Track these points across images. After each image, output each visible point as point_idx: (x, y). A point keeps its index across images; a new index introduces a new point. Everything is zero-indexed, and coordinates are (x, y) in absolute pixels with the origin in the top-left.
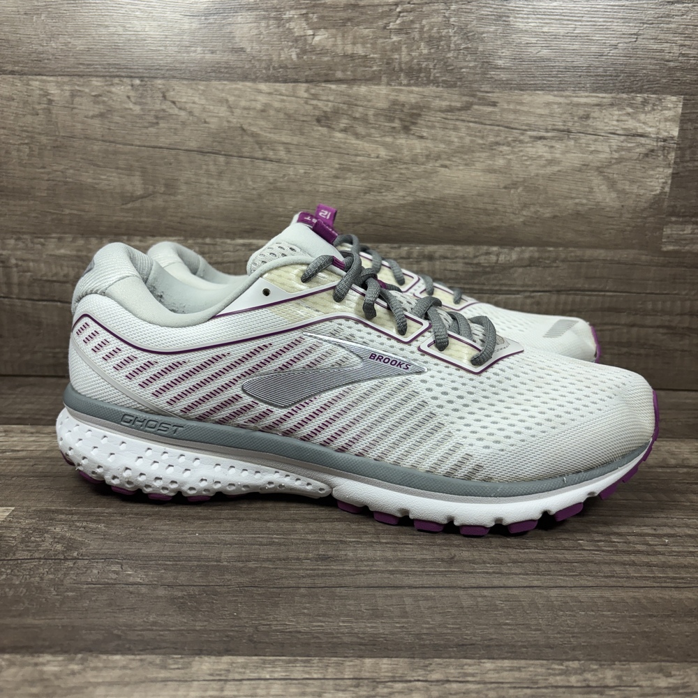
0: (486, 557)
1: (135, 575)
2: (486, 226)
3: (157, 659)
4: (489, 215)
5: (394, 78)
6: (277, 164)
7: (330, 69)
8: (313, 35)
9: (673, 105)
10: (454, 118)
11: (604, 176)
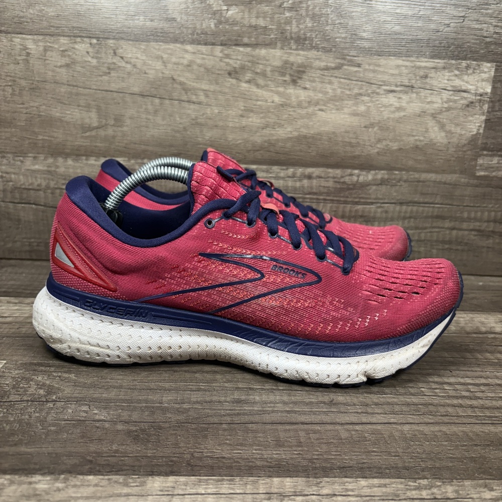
0: (355, 400)
1: (100, 414)
2: (350, 155)
3: (121, 479)
4: (353, 147)
5: (286, 44)
6: (198, 105)
7: (239, 36)
8: (227, 10)
9: (488, 69)
10: (330, 74)
11: (436, 120)
